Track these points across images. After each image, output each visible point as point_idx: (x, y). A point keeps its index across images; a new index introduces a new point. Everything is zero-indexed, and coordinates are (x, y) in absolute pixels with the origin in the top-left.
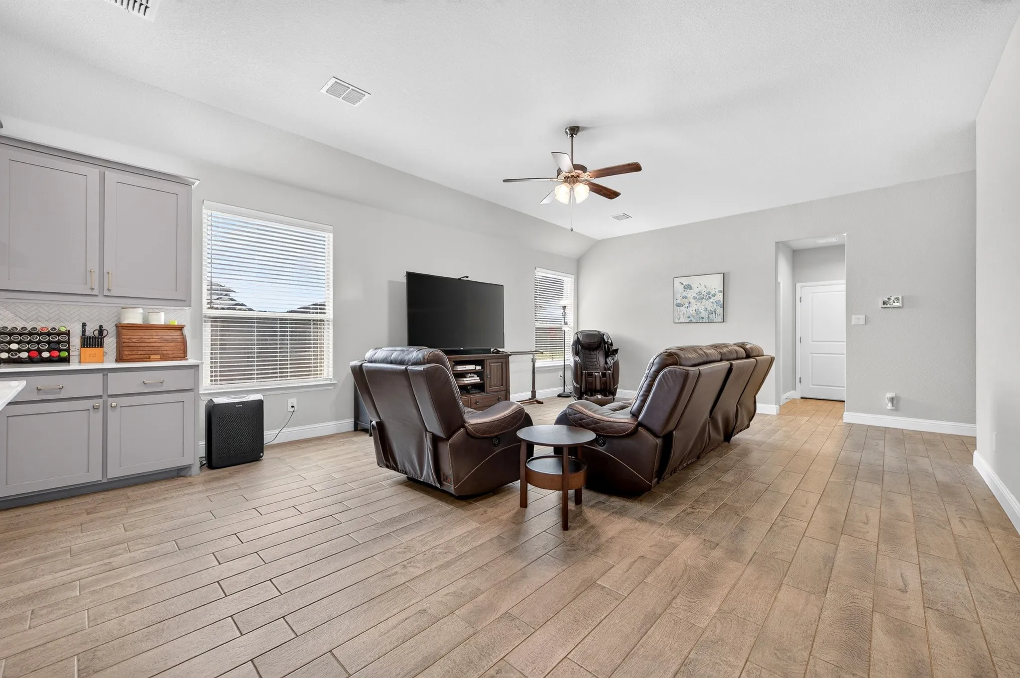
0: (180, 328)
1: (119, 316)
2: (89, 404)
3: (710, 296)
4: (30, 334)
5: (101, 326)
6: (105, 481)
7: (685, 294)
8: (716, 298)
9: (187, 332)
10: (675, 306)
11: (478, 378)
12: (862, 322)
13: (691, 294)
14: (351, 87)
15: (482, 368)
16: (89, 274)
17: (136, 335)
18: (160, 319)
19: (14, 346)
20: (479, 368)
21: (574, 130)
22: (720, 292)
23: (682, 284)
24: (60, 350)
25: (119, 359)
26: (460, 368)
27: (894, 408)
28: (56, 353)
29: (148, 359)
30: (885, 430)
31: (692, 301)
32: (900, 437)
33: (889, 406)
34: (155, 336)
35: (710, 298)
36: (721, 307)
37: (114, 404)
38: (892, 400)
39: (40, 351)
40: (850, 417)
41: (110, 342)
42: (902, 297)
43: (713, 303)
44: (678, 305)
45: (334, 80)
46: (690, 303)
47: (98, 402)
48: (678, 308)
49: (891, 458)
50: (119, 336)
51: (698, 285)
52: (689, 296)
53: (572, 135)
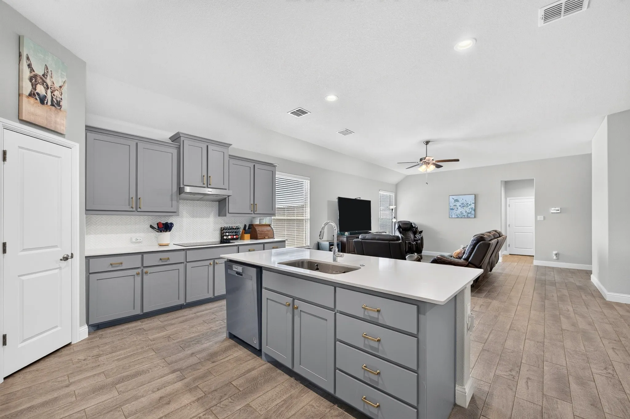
0: (270, 225)
3: (468, 205)
4: (231, 229)
7: (455, 204)
8: (471, 206)
10: (450, 210)
12: (542, 219)
13: (458, 204)
14: (349, 131)
16: (251, 206)
17: (260, 229)
18: (264, 222)
19: (227, 234)
21: (427, 143)
22: (473, 203)
23: (454, 199)
24: (238, 235)
27: (556, 258)
28: (237, 237)
29: (264, 238)
30: (553, 268)
31: (459, 208)
32: (561, 271)
33: (555, 257)
34: (265, 229)
35: (468, 206)
36: (473, 210)
38: (556, 254)
39: (233, 236)
40: (536, 262)
42: (561, 208)
43: (470, 209)
44: (452, 209)
46: (457, 208)
48: (452, 211)
49: (557, 278)
51: (462, 200)
52: (457, 205)
53: (427, 144)
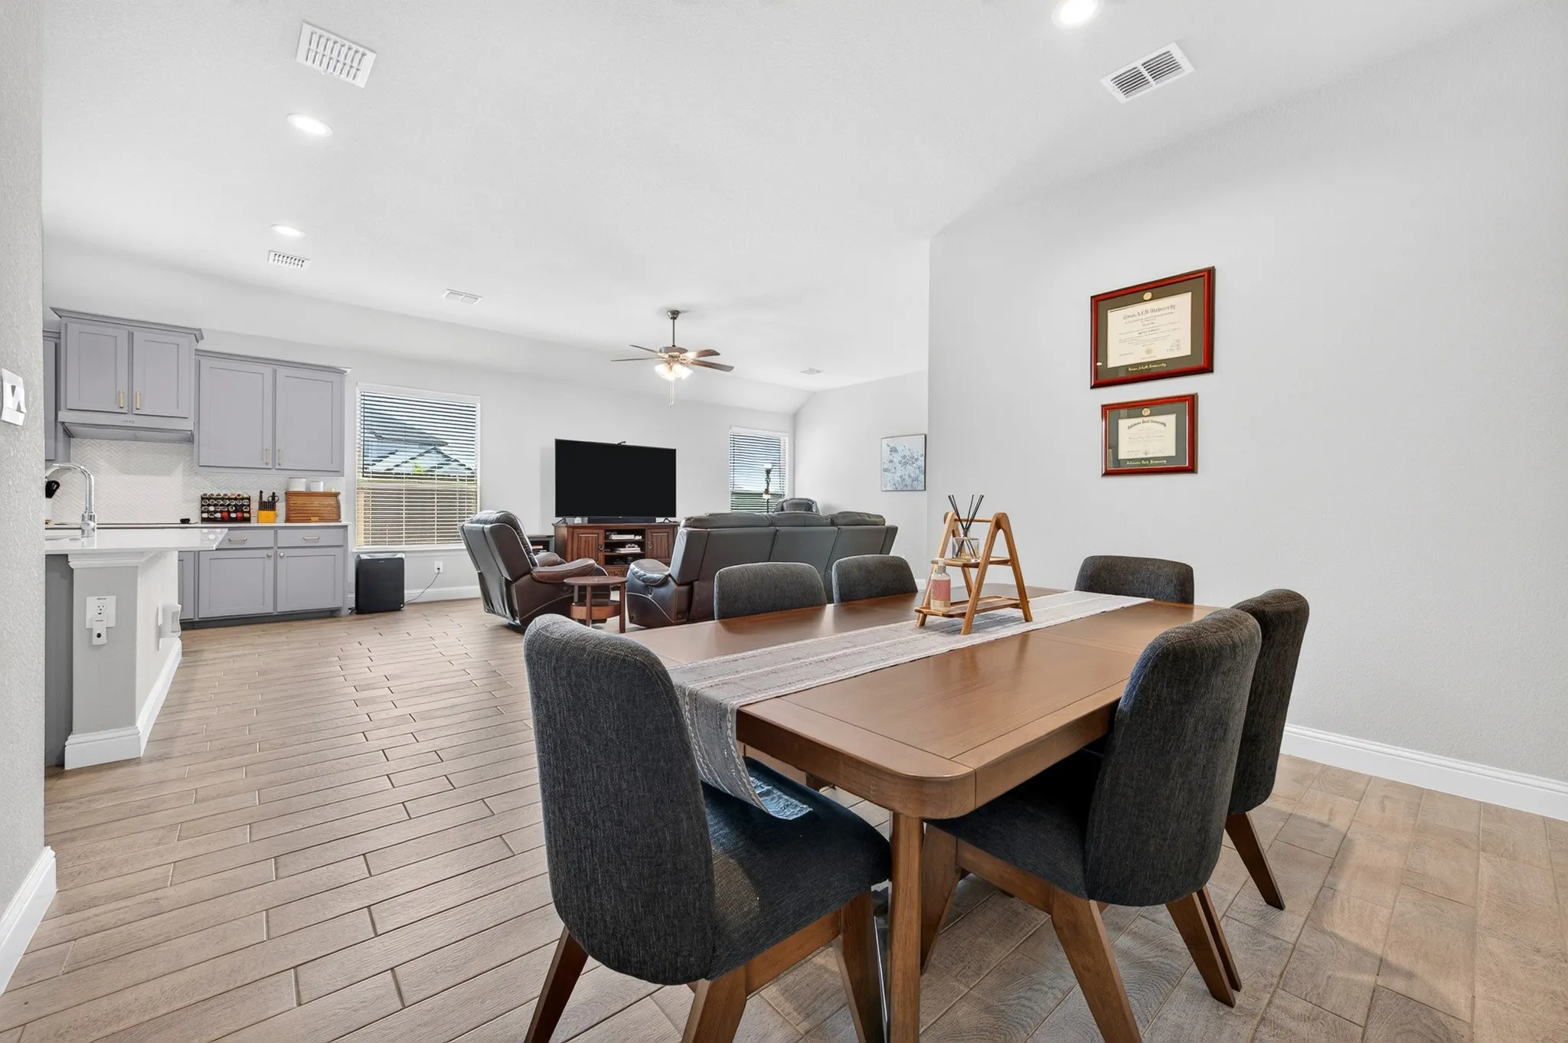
0: (336, 495)
1: (288, 485)
2: (264, 553)
3: (914, 460)
4: (223, 499)
5: (274, 493)
6: (275, 613)
7: (891, 458)
8: (918, 463)
9: (340, 497)
10: (882, 471)
11: (639, 548)
13: (897, 458)
15: (643, 538)
16: (265, 452)
17: (299, 501)
18: (321, 487)
19: (212, 508)
20: (639, 538)
21: (675, 314)
22: (922, 455)
23: (889, 446)
24: (243, 512)
25: (288, 520)
26: (615, 537)
28: (240, 515)
29: (309, 521)
31: (899, 467)
34: (316, 502)
35: (913, 463)
36: (923, 473)
37: (282, 554)
39: (229, 512)
41: (281, 506)
43: (915, 468)
44: (886, 470)
45: (448, 292)
46: (895, 468)
47: (271, 552)
48: (885, 474)
50: (287, 501)
51: (903, 448)
52: (895, 460)
53: (674, 318)
